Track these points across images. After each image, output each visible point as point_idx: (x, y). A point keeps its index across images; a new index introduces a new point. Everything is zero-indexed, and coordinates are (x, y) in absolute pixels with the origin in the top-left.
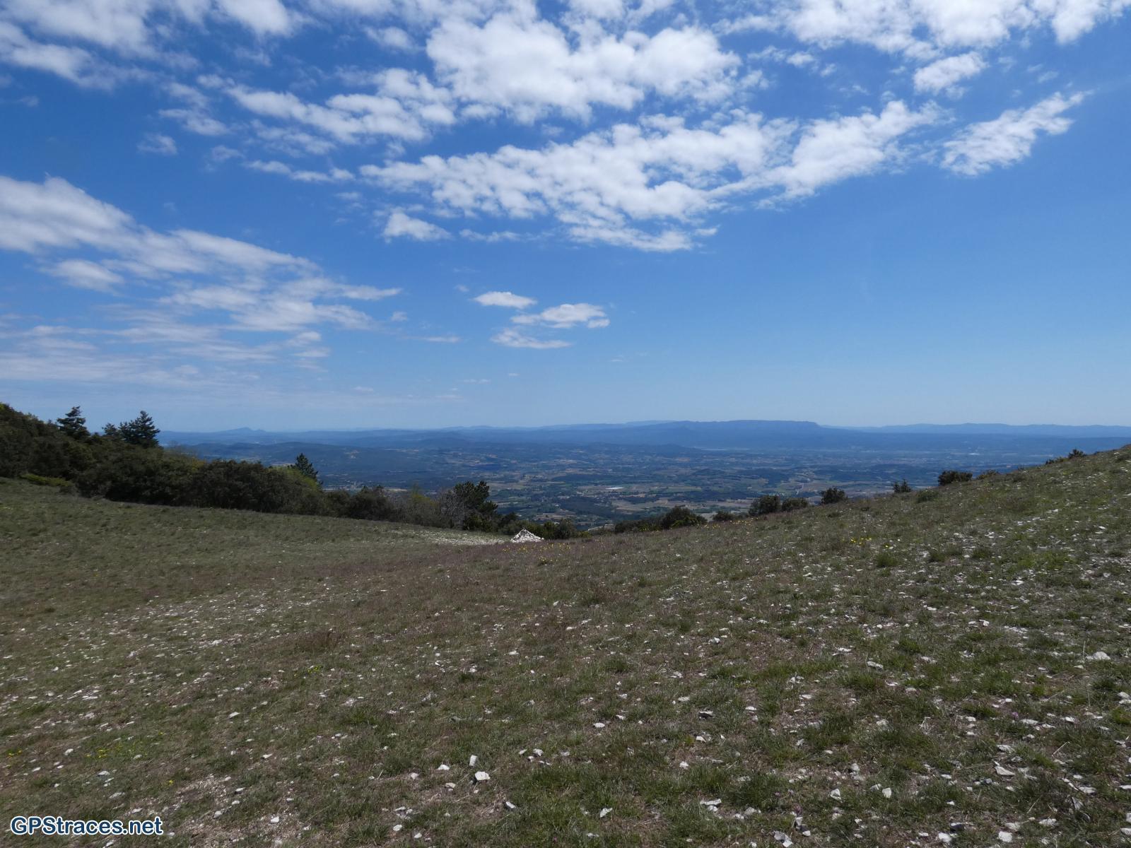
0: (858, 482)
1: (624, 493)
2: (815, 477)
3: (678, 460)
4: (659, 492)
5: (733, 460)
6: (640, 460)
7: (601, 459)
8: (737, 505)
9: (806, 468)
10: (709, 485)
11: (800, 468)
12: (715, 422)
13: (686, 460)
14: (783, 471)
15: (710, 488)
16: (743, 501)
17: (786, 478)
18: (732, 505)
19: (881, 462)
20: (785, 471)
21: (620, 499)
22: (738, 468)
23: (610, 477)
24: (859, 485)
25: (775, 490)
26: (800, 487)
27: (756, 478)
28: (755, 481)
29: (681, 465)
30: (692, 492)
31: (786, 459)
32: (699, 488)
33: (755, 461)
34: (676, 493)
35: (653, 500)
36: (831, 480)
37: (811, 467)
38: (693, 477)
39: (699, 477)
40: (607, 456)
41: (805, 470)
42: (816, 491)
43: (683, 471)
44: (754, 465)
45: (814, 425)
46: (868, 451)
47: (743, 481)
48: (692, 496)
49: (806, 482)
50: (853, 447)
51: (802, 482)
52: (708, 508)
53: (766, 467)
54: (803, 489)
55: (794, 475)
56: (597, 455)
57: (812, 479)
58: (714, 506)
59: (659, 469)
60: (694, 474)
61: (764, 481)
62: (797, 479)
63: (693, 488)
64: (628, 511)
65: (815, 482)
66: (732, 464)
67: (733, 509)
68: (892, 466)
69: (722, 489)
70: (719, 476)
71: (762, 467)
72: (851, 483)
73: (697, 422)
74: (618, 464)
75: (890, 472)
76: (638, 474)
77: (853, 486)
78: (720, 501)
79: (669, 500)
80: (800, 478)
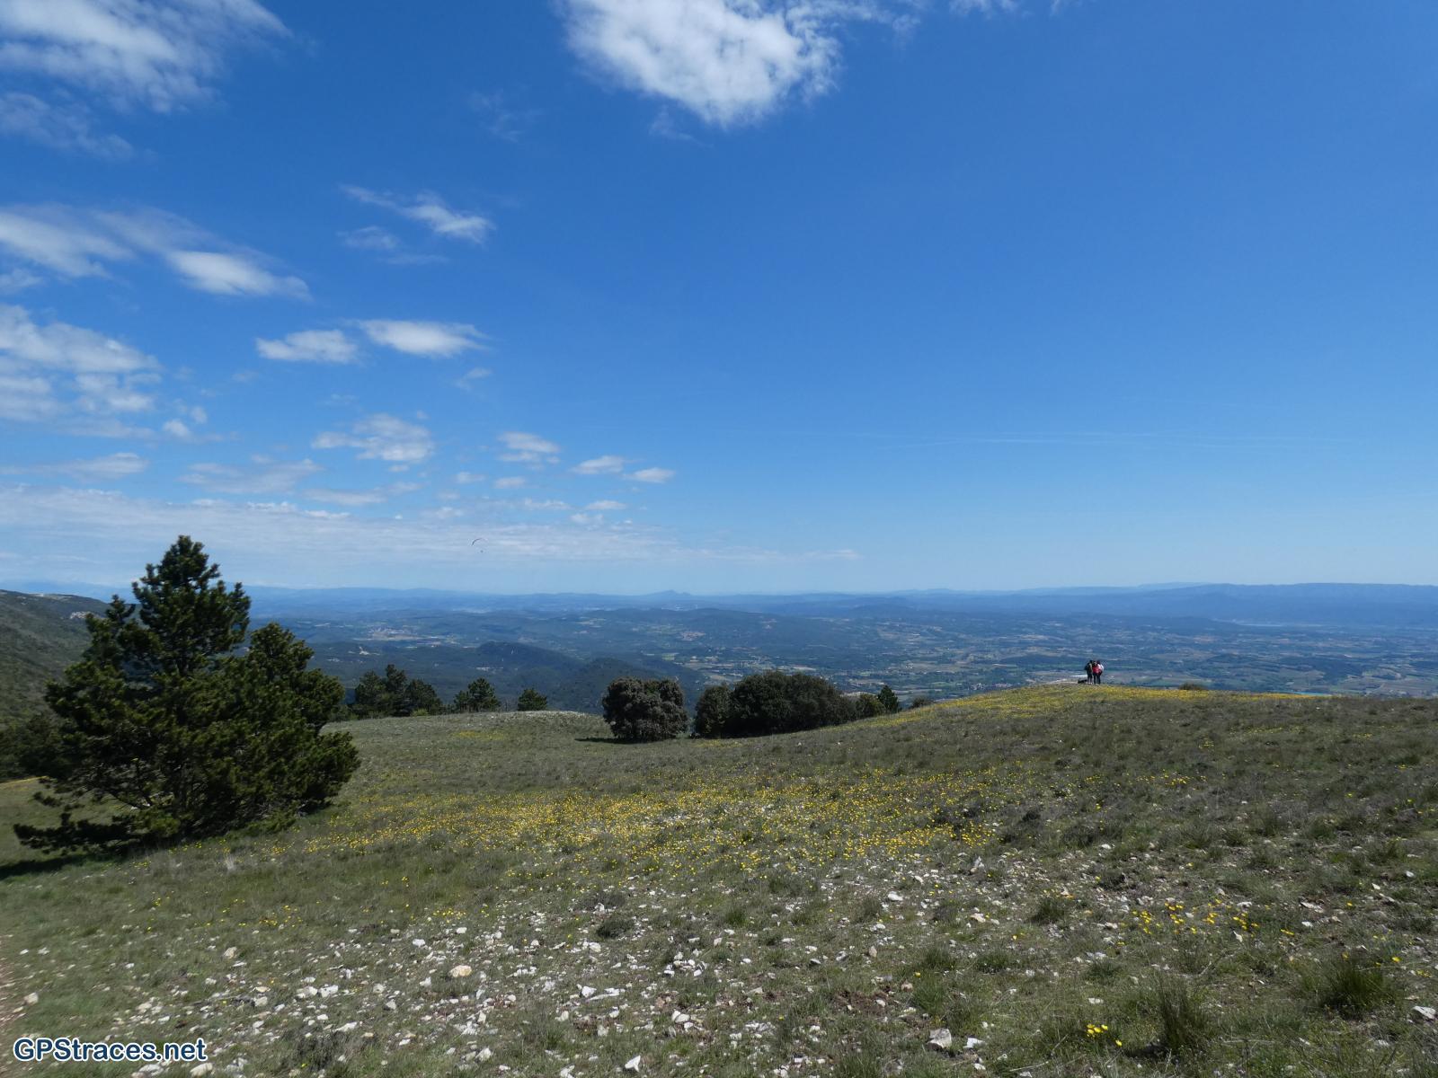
5: (1286, 641)
6: (1139, 638)
10: (1227, 677)
28: (1303, 674)
38: (1207, 665)
39: (1216, 664)
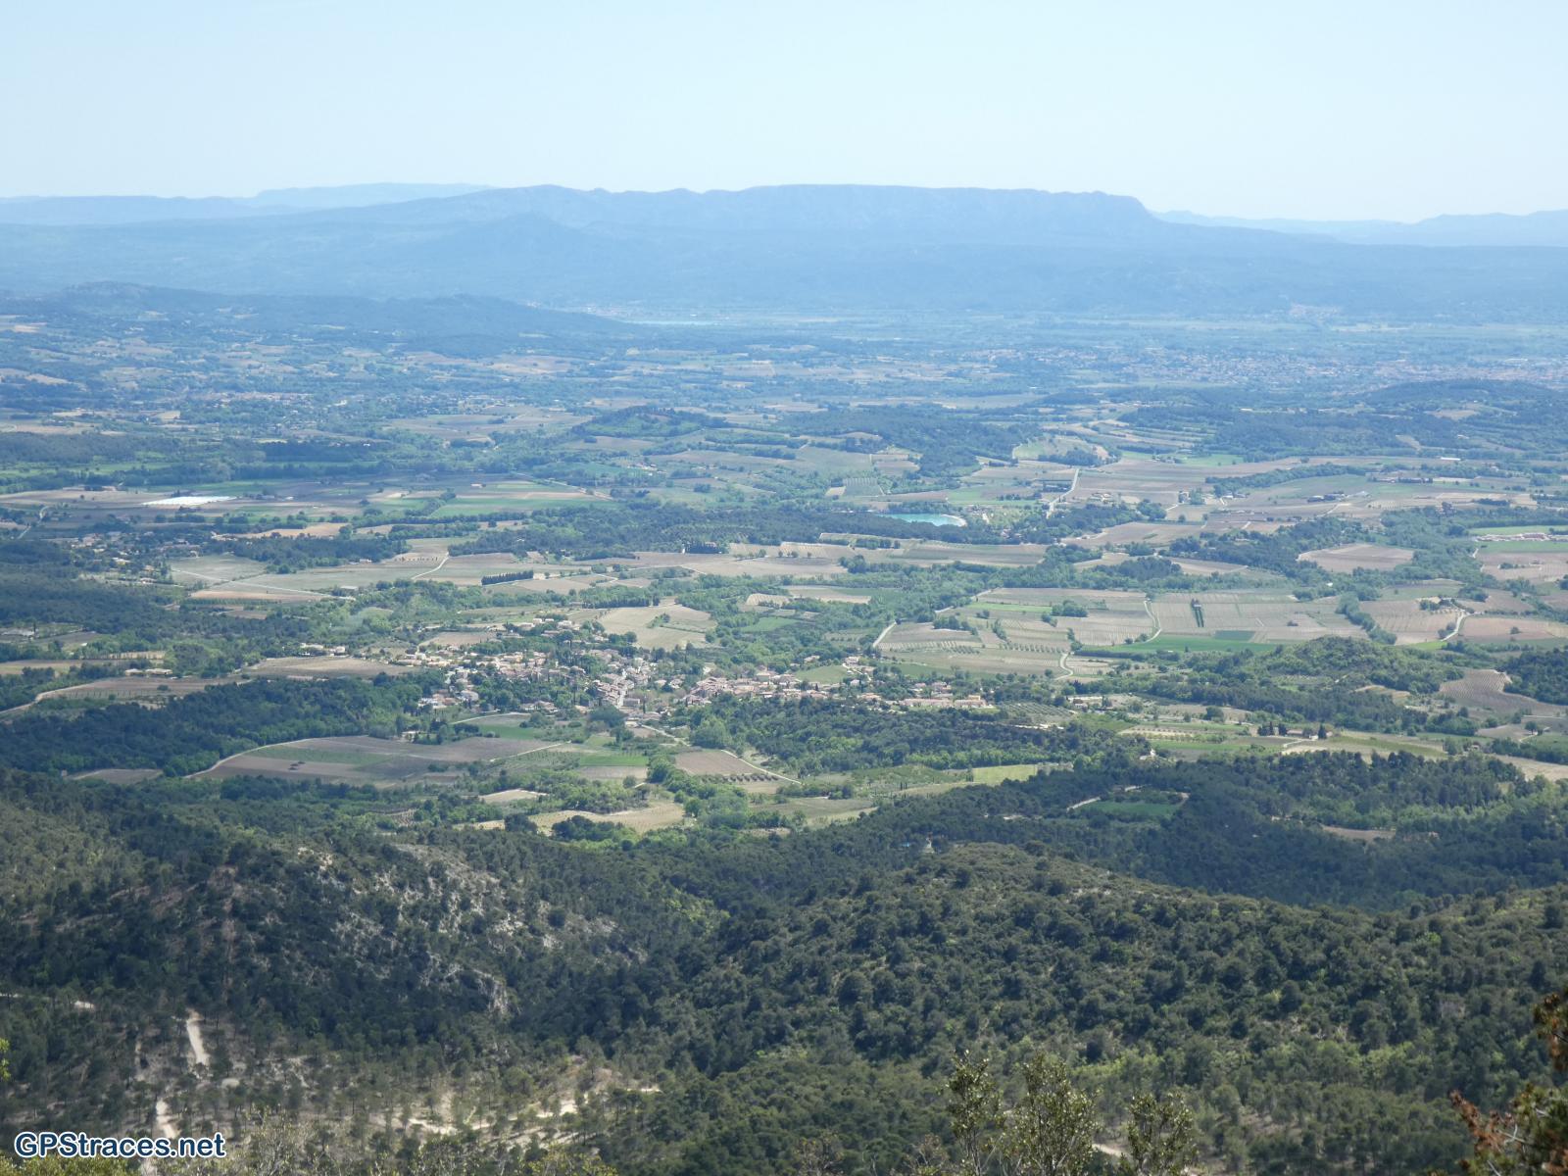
0: (1316, 462)
1: (237, 525)
2: (1133, 439)
3: (507, 367)
4: (412, 517)
7: (130, 362)
8: (780, 570)
9: (1089, 400)
11: (1063, 402)
12: (682, 194)
13: (540, 368)
14: (987, 414)
15: (654, 493)
16: (803, 548)
17: (1000, 447)
18: (758, 569)
19: (1421, 375)
20: (1003, 413)
21: (216, 549)
22: (783, 405)
23: (168, 445)
24: (1323, 472)
25: (952, 497)
26: (1062, 487)
27: (867, 447)
29: (516, 389)
30: (568, 513)
31: (1003, 364)
32: (601, 495)
33: (861, 376)
34: (492, 520)
35: (374, 551)
36: (1198, 451)
37: (1114, 396)
40: (155, 351)
41: (1086, 411)
42: (1132, 501)
43: (528, 418)
44: (857, 390)
45: (1128, 209)
46: (1363, 328)
47: (810, 460)
48: (570, 531)
49: (1090, 461)
50: (1298, 310)
51: (1070, 460)
52: (641, 584)
53: (912, 401)
54: (1079, 494)
55: (1037, 433)
56: (106, 346)
57: (1116, 451)
58: (671, 573)
59: (413, 411)
60: (579, 432)
61: (899, 458)
62: (1048, 450)
63: (574, 495)
64: (251, 605)
65: (1128, 460)
66: (758, 386)
67: (757, 587)
68: (1464, 389)
69: (711, 499)
70: (699, 438)
71: (892, 401)
72: (1289, 464)
73: (599, 192)
74: (217, 386)
75: (1455, 415)
76: (307, 432)
77: (1298, 475)
78: (698, 549)
79: (454, 552)
80: (1065, 445)
